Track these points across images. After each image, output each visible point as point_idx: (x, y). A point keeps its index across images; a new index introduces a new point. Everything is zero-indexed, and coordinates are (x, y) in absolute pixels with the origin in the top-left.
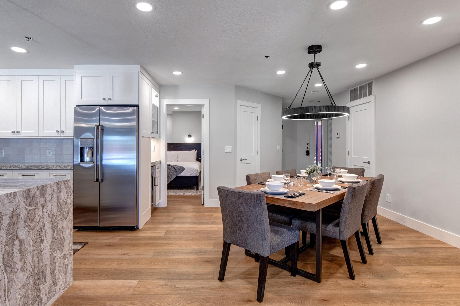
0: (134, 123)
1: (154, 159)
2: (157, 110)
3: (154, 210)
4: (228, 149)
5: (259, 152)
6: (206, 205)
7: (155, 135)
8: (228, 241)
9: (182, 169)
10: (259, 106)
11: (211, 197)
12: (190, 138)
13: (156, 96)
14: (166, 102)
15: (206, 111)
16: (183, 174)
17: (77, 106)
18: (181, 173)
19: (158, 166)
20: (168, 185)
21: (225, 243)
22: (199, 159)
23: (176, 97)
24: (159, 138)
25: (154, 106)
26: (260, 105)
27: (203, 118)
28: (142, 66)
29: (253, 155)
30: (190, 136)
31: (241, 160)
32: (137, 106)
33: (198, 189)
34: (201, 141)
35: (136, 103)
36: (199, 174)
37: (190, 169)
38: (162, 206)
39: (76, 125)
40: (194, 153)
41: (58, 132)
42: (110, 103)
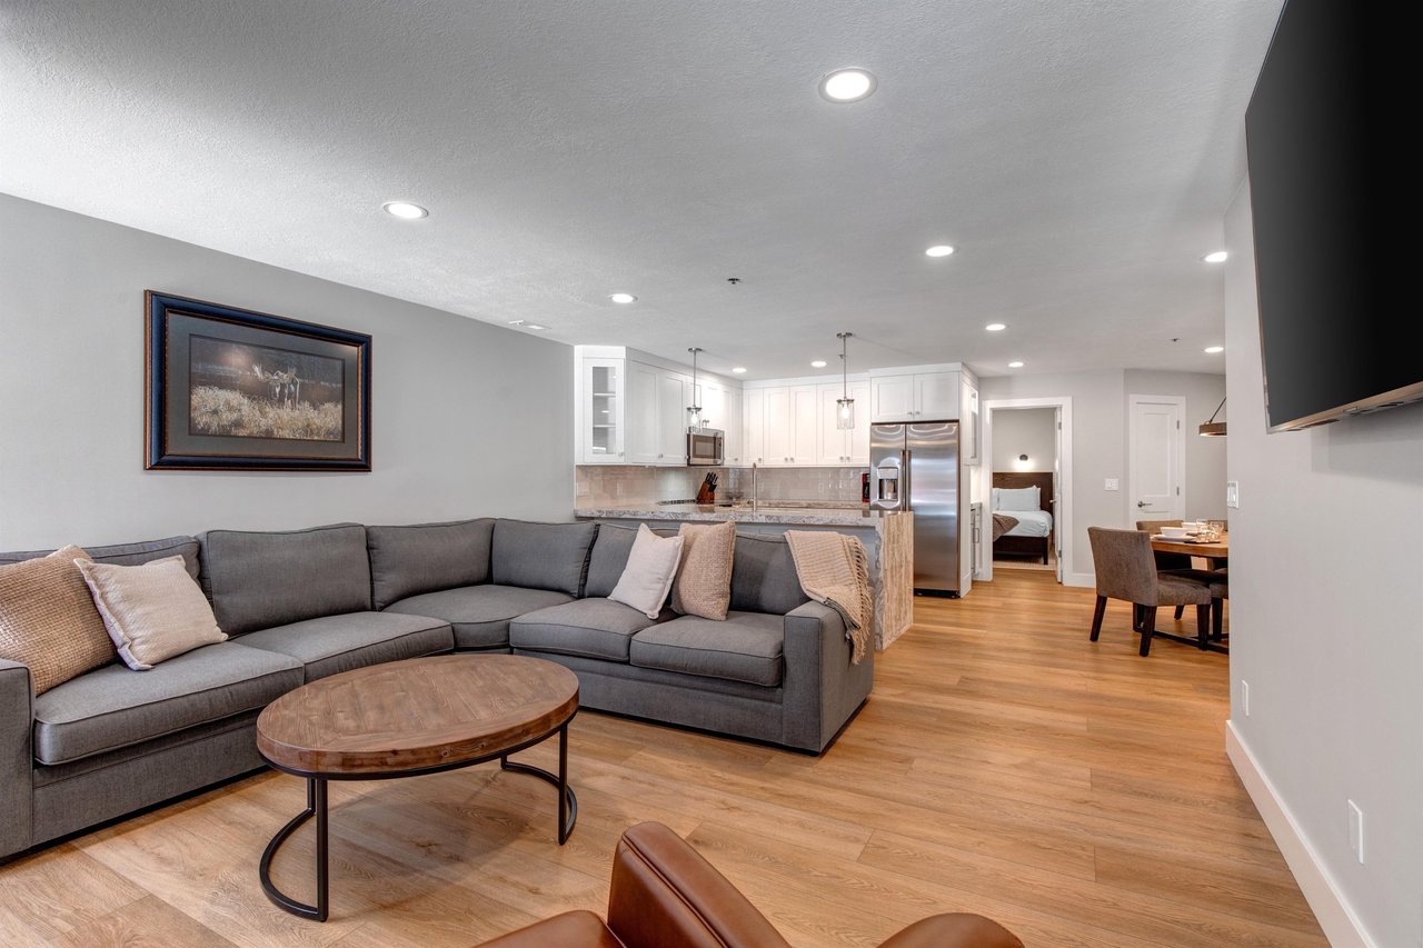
0: (955, 441)
1: (974, 500)
2: (977, 419)
3: (974, 583)
4: (1112, 484)
5: (1182, 492)
6: (1066, 583)
7: (975, 461)
8: (1103, 594)
9: (1014, 522)
10: (1181, 401)
11: (1076, 569)
12: (1024, 462)
13: (974, 396)
14: (991, 404)
15: (1065, 417)
16: (1013, 532)
17: (873, 424)
18: (1010, 529)
19: (977, 511)
20: (994, 543)
21: (1099, 597)
22: (1047, 504)
23: (1008, 395)
24: (979, 465)
25: (974, 414)
26: (1184, 398)
27: (1060, 428)
28: (964, 364)
29: (1168, 495)
30: (1024, 457)
31: (1140, 506)
32: (957, 421)
33: (1046, 563)
34: (1054, 468)
35: (956, 418)
36: (1047, 534)
37: (1030, 523)
38: (984, 580)
39: (874, 445)
40: (1034, 492)
41: (842, 458)
42: (917, 419)
